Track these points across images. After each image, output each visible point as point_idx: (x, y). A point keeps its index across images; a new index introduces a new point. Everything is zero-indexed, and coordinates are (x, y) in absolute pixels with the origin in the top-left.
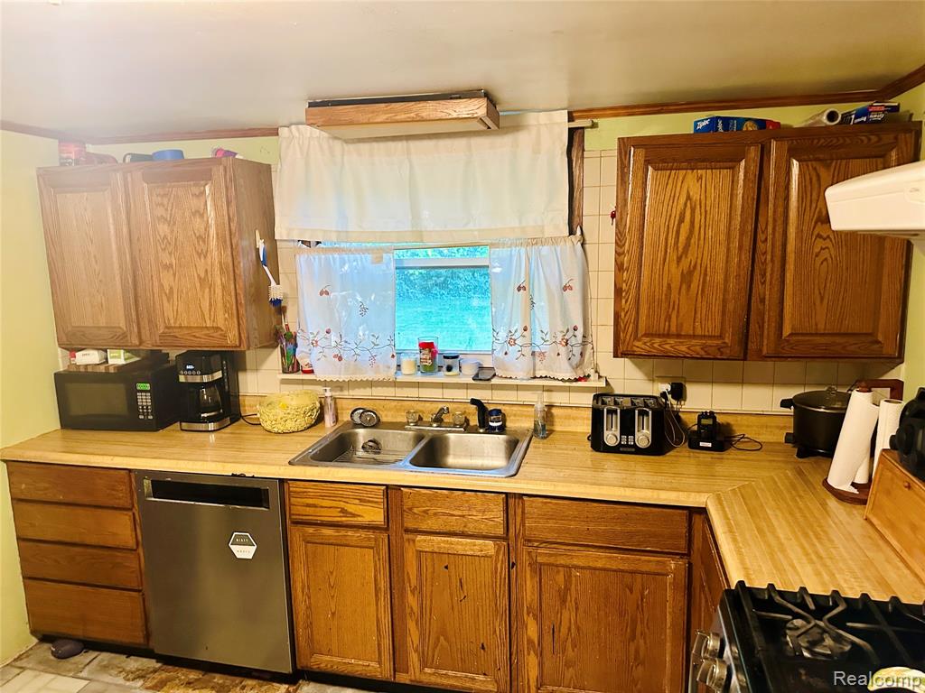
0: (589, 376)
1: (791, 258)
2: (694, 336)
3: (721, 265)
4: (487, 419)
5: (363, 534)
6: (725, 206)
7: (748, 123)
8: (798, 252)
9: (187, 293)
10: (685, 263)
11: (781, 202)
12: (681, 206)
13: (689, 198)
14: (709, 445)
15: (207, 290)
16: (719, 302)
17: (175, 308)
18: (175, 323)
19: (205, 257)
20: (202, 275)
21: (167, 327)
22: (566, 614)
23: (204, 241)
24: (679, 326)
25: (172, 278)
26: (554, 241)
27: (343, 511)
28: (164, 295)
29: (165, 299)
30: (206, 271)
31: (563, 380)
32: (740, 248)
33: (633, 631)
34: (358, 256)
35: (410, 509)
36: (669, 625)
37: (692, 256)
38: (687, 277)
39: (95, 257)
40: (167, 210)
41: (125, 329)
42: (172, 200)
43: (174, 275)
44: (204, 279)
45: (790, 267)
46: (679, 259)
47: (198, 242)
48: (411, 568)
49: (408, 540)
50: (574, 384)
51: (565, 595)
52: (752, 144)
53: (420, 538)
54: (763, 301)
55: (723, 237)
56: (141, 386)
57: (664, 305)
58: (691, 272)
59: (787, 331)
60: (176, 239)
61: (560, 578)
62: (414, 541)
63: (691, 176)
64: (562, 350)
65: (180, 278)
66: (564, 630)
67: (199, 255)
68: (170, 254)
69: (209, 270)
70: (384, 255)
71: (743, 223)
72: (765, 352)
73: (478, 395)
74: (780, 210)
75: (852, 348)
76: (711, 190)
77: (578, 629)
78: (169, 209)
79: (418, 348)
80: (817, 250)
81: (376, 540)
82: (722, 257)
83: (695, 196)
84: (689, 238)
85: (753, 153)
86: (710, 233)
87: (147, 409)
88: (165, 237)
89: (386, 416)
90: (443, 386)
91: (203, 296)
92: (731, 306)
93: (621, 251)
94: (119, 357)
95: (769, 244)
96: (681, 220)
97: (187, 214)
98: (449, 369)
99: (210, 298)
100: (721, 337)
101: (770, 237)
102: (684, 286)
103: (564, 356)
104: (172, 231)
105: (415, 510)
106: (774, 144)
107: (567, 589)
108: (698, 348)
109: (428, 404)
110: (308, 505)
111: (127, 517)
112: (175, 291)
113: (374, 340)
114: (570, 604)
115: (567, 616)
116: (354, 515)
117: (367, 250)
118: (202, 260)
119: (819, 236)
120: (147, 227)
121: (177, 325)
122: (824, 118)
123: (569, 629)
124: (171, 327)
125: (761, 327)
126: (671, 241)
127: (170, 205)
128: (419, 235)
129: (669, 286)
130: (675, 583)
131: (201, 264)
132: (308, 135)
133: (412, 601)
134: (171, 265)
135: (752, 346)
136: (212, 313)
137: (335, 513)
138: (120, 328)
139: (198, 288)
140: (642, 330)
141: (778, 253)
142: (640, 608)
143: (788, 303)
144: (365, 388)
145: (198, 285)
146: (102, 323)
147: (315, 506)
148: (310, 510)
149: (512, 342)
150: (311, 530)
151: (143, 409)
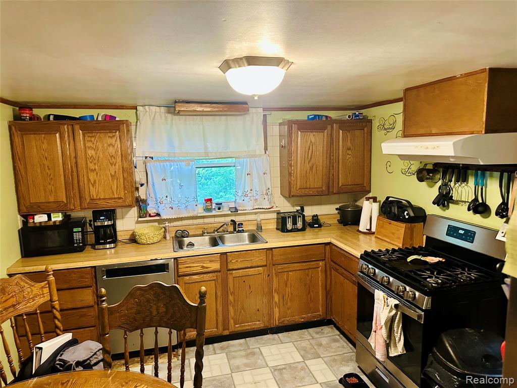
0: (273, 206)
1: (341, 161)
2: (314, 188)
3: (321, 164)
4: (237, 227)
5: (210, 275)
6: (322, 144)
7: (324, 117)
8: (343, 159)
9: (104, 183)
10: (311, 163)
11: (337, 143)
12: (309, 144)
13: (311, 142)
14: (317, 226)
15: (116, 180)
16: (321, 176)
17: (97, 190)
18: (97, 197)
19: (115, 165)
20: (113, 174)
21: (92, 200)
22: (287, 289)
23: (114, 158)
24: (310, 185)
25: (95, 176)
26: (260, 156)
27: (203, 267)
28: (90, 184)
29: (91, 186)
30: (115, 172)
31: (267, 209)
32: (327, 158)
33: (309, 291)
34: (178, 163)
35: (230, 261)
36: (320, 285)
37: (312, 161)
38: (311, 168)
39: (48, 167)
40: (94, 143)
41: (65, 202)
42: (97, 139)
43: (97, 174)
44: (114, 176)
45: (341, 163)
46: (309, 162)
47: (111, 159)
48: (231, 285)
49: (230, 274)
50: (269, 210)
51: (287, 282)
52: (329, 124)
53: (234, 272)
54: (333, 175)
55: (321, 155)
56: (75, 230)
57: (305, 178)
58: (313, 167)
59: (340, 185)
60: (98, 157)
61: (285, 277)
62: (232, 274)
63: (311, 134)
64: (266, 197)
65: (100, 176)
66: (287, 296)
67: (112, 164)
68: (95, 164)
69: (117, 171)
70: (191, 162)
71: (327, 150)
72: (334, 192)
73: (233, 218)
74: (337, 146)
75: (358, 189)
76: (317, 139)
77: (292, 294)
78: (95, 143)
79: (204, 201)
80: (348, 158)
81: (216, 276)
82: (321, 161)
83: (313, 141)
84: (311, 155)
85: (329, 127)
86: (317, 153)
87: (79, 240)
88: (92, 156)
89: (191, 232)
90: (214, 216)
91: (113, 184)
92: (324, 177)
93: (290, 159)
94: (59, 217)
95: (334, 156)
96: (309, 149)
97: (105, 145)
98: (219, 209)
99: (117, 184)
100: (322, 188)
101: (334, 155)
102: (311, 171)
103: (266, 199)
104: (96, 154)
105: (233, 261)
106: (335, 125)
107: (288, 280)
108: (316, 192)
109: (210, 225)
110: (187, 267)
111: (90, 290)
112: (97, 182)
113: (186, 199)
114: (289, 285)
115: (288, 290)
116: (207, 268)
117: (183, 161)
118: (113, 166)
119: (348, 154)
120: (82, 151)
121: (98, 198)
122: (347, 117)
123: (289, 295)
124: (94, 199)
125: (333, 184)
126: (306, 156)
127: (96, 141)
128: (207, 154)
129: (306, 172)
130: (321, 270)
131: (112, 169)
132: (154, 111)
133: (231, 298)
134: (95, 170)
135: (331, 190)
136: (118, 192)
137: (199, 268)
138: (63, 201)
139: (111, 180)
140: (298, 187)
141: (337, 160)
142: (311, 281)
143: (340, 176)
144: (178, 221)
145: (110, 178)
146: (52, 199)
147: (190, 267)
148: (188, 269)
149: (246, 196)
150: (187, 278)
151: (77, 241)
